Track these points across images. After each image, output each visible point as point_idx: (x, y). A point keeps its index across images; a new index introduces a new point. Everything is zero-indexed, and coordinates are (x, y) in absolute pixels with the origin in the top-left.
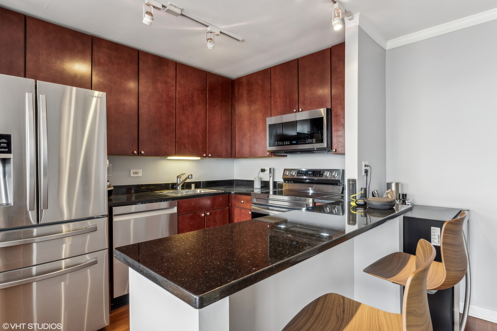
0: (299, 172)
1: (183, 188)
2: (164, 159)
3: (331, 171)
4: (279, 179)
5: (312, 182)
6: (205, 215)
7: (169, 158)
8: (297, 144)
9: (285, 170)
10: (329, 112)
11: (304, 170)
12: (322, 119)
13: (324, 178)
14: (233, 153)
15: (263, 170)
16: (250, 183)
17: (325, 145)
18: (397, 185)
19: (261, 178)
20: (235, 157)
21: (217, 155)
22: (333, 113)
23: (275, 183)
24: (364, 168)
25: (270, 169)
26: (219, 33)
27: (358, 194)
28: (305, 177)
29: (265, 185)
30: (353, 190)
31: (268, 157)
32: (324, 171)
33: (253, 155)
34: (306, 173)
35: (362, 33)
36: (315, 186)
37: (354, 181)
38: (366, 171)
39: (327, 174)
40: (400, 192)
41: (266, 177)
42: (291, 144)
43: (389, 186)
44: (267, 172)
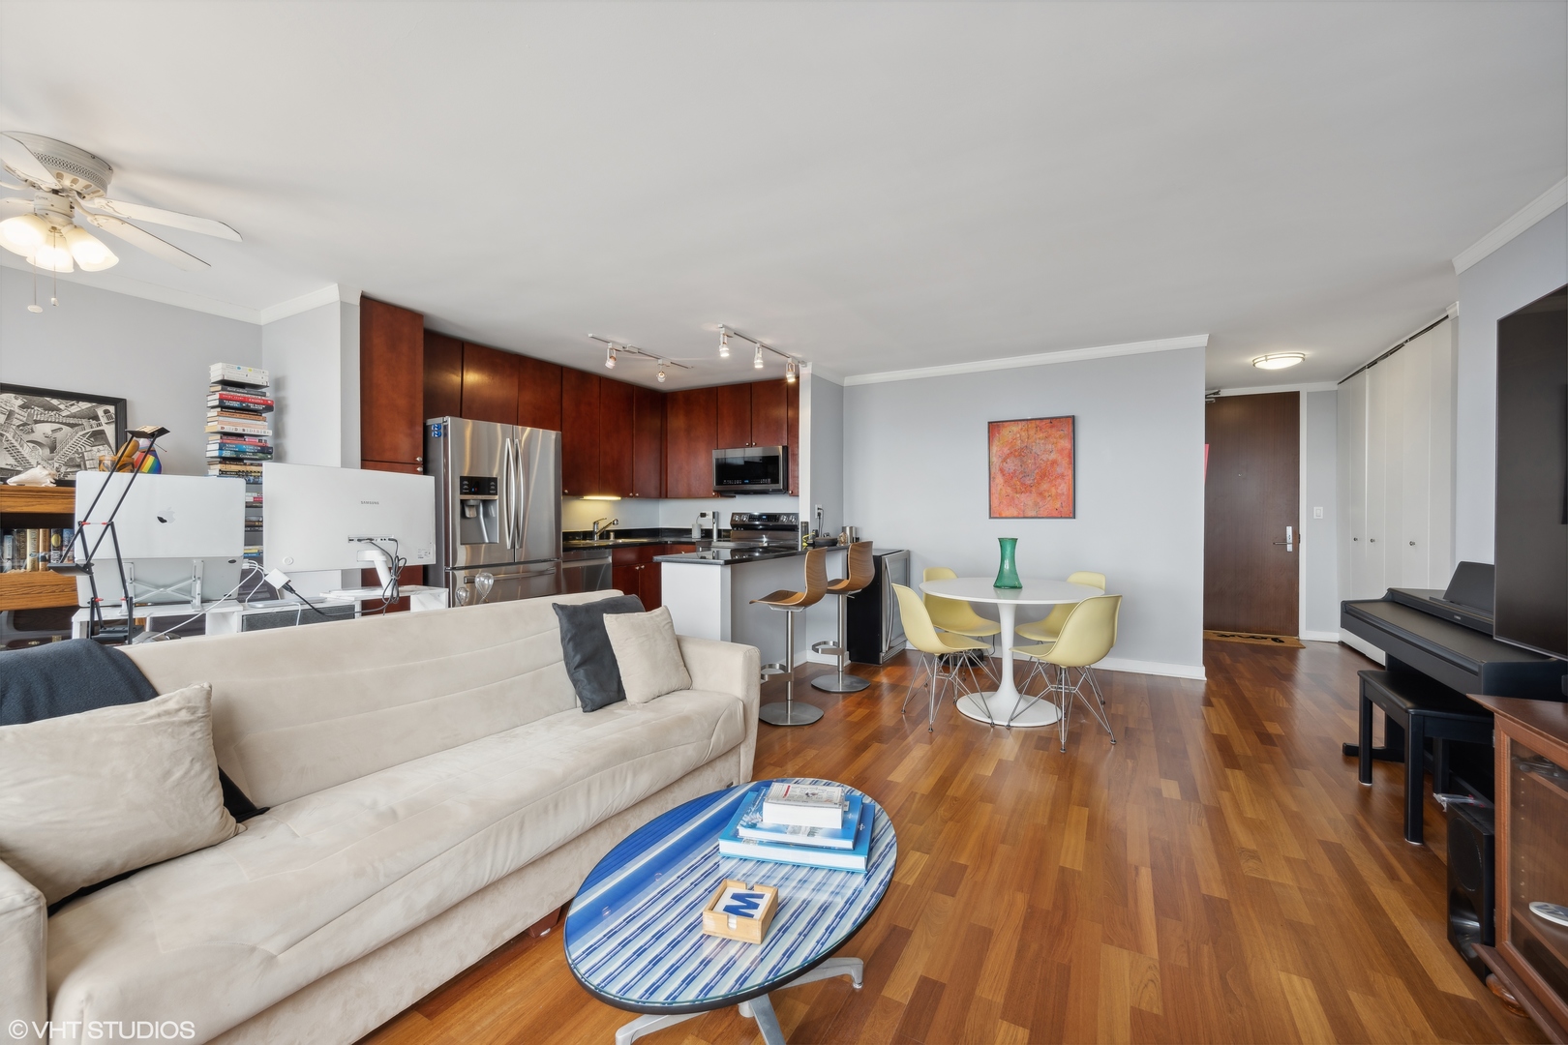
0: (752, 517)
1: (602, 537)
2: (578, 499)
3: (788, 515)
4: (726, 525)
5: (766, 529)
6: (640, 568)
7: (586, 498)
8: (749, 483)
9: (733, 514)
10: (786, 449)
11: (756, 514)
12: (777, 457)
13: (779, 523)
14: (664, 492)
15: (703, 515)
16: (688, 532)
17: (781, 486)
18: (851, 528)
19: (701, 525)
20: (666, 497)
21: (645, 496)
22: (790, 450)
23: (719, 531)
24: (817, 511)
25: (714, 513)
26: (669, 364)
27: (811, 534)
28: (757, 523)
29: (707, 534)
30: (806, 531)
31: (714, 497)
32: (780, 515)
33: (690, 496)
34: (759, 518)
35: (815, 379)
36: (770, 532)
37: (807, 523)
38: (819, 514)
39: (784, 519)
40: (854, 536)
41: (708, 523)
42: (743, 483)
43: (844, 529)
44: (710, 516)
